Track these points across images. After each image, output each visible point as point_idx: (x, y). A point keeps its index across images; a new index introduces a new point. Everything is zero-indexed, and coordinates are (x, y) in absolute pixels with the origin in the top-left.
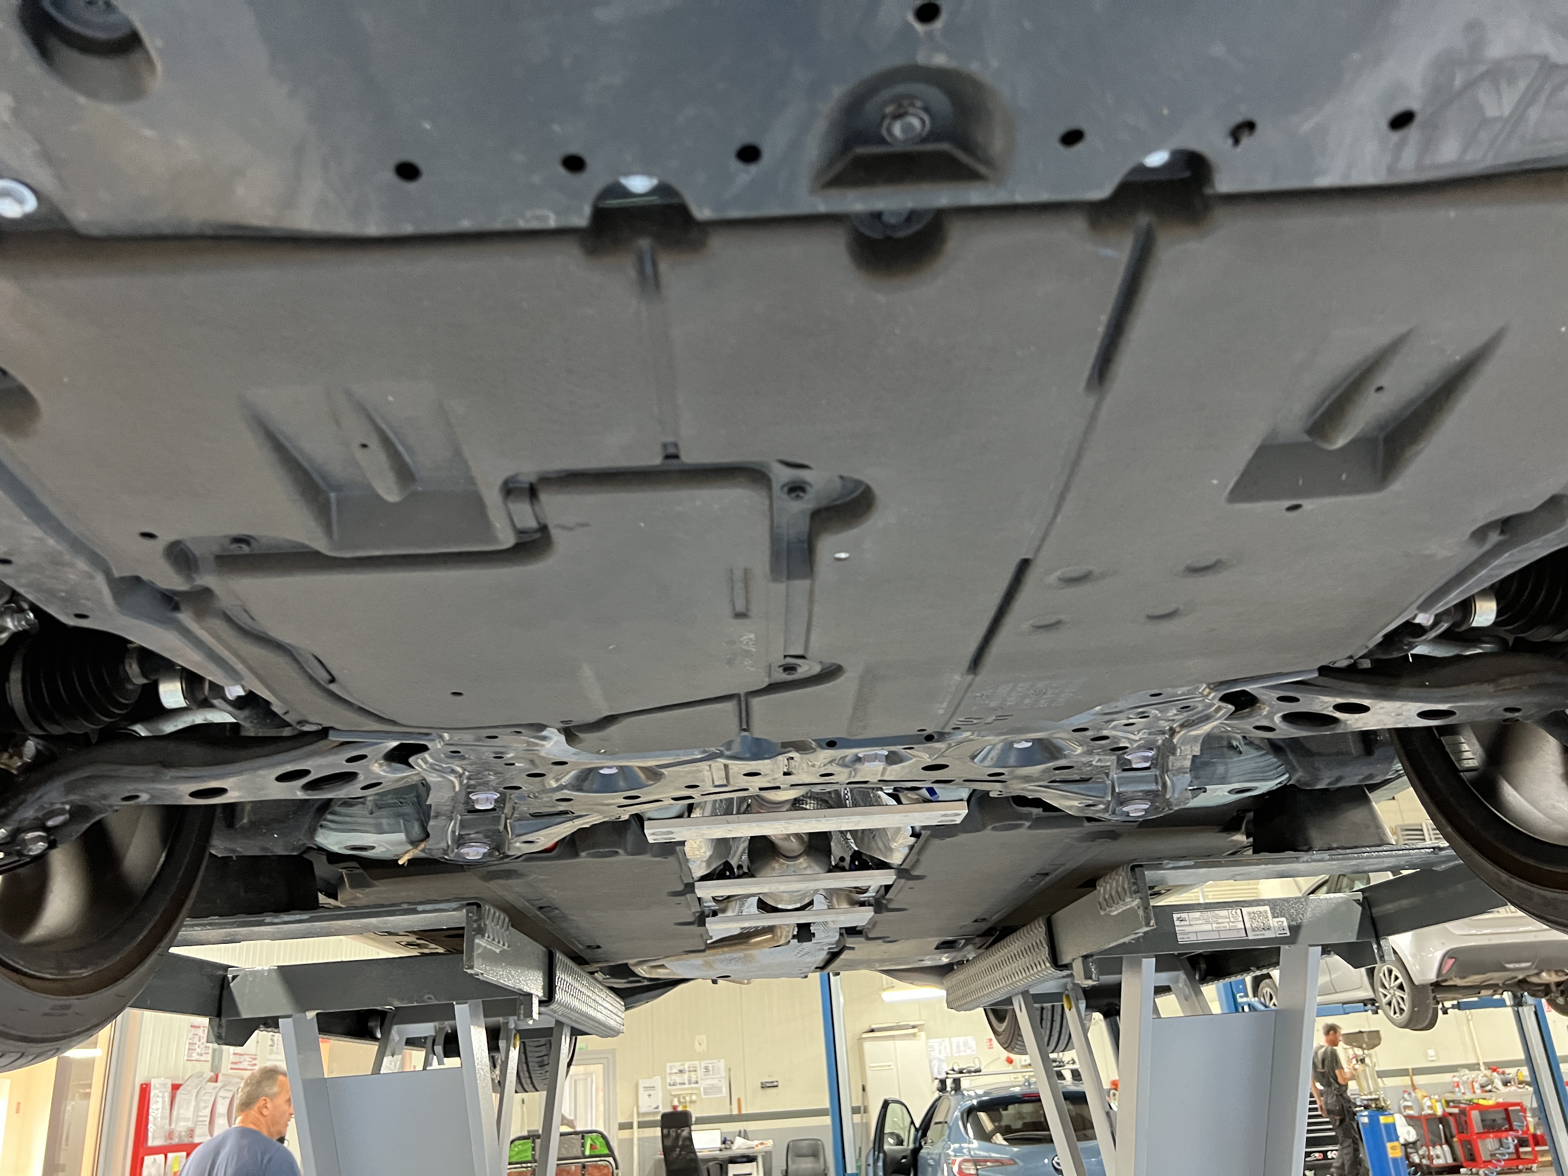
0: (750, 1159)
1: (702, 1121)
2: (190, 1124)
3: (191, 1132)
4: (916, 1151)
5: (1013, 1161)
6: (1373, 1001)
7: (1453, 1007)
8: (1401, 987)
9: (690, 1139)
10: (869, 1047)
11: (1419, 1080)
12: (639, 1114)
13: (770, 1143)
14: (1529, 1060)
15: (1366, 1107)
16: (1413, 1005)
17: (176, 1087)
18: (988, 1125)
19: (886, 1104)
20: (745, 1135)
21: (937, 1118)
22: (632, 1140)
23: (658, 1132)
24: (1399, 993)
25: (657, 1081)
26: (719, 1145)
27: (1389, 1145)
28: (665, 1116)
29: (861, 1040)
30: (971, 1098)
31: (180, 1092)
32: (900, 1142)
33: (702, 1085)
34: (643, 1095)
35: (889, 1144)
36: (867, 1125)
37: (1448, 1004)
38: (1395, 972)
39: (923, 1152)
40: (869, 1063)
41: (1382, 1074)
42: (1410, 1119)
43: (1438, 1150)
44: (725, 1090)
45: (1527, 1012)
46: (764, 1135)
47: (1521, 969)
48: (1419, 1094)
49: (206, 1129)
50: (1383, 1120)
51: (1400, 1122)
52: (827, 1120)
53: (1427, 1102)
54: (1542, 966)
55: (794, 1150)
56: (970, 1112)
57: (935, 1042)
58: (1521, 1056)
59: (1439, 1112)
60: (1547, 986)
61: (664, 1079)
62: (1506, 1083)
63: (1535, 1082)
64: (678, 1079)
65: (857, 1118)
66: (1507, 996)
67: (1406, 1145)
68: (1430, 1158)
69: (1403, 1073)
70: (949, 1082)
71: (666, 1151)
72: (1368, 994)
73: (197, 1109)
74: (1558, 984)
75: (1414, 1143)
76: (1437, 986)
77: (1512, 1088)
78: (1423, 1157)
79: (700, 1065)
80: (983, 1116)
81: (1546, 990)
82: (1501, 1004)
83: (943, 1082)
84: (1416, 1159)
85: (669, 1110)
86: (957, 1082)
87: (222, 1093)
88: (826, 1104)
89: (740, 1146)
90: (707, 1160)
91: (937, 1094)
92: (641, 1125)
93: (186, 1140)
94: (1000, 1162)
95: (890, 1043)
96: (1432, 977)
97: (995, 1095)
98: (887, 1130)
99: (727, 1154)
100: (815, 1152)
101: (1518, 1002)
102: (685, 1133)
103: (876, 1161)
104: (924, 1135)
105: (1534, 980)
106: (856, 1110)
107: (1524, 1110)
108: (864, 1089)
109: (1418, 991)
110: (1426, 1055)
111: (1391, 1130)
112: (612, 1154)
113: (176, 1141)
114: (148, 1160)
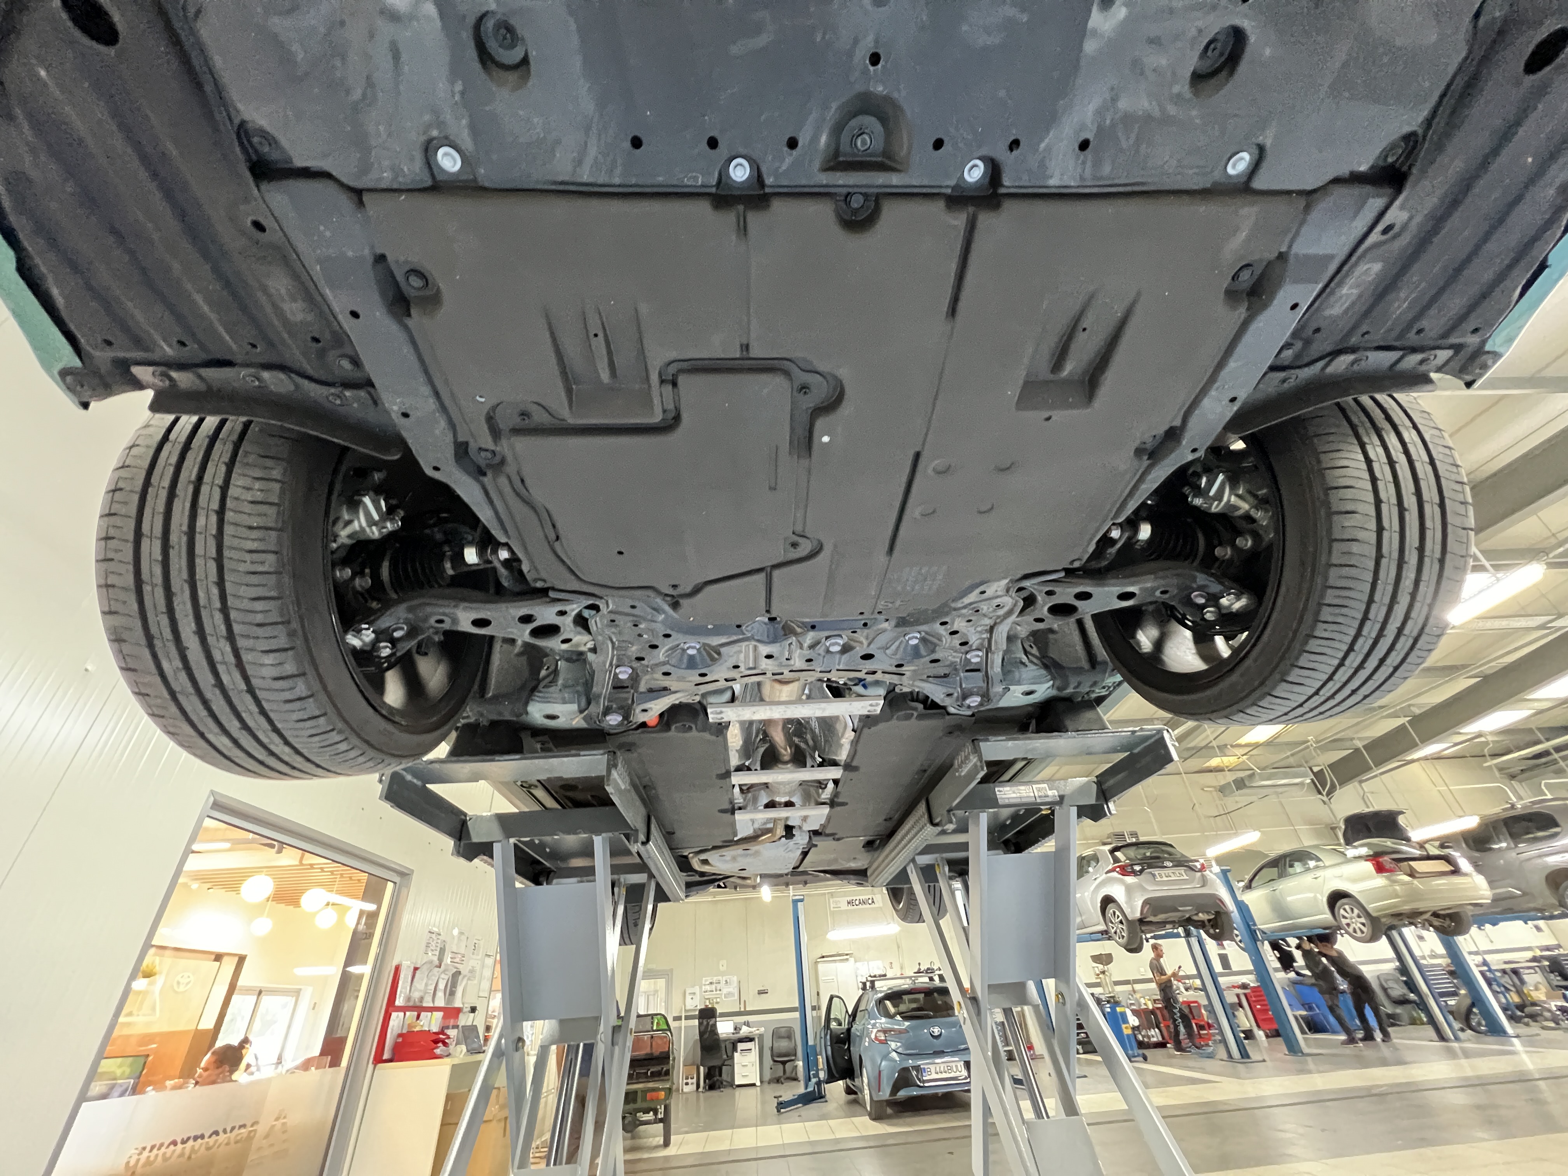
0: (750, 1039)
1: (723, 1015)
2: (421, 994)
3: (421, 999)
4: (849, 1030)
5: (906, 1031)
6: (1106, 932)
7: (1152, 938)
8: (1121, 922)
9: (715, 1025)
10: (821, 967)
11: (1137, 987)
12: (686, 1011)
13: (762, 1029)
14: (1200, 976)
15: (1108, 1002)
16: (1129, 933)
17: (416, 969)
18: (892, 1010)
19: (832, 998)
20: (747, 1024)
21: (862, 1007)
22: (680, 1028)
23: (696, 1022)
24: (1120, 926)
25: (697, 990)
26: (732, 1031)
27: (1124, 1026)
28: (701, 1011)
29: (816, 963)
30: (881, 992)
31: (418, 972)
32: (840, 1024)
33: (725, 991)
34: (688, 997)
35: (833, 1025)
36: (820, 1017)
37: (1148, 936)
38: (1117, 913)
39: (853, 1030)
40: (821, 978)
41: (1117, 983)
42: (1135, 1013)
43: (1152, 1032)
44: (736, 997)
45: (1194, 941)
46: (759, 1024)
47: (1187, 910)
48: (1138, 996)
49: (430, 999)
50: (1118, 1009)
51: (1129, 1013)
52: (797, 1015)
53: (1142, 1001)
54: (1200, 909)
55: (777, 1034)
56: (880, 1002)
57: (859, 964)
58: (1195, 972)
59: (1151, 1007)
60: (1203, 922)
61: (701, 988)
62: (1187, 989)
63: (1204, 989)
64: (708, 988)
65: (814, 1013)
66: (1181, 930)
67: (1134, 1028)
68: (1149, 1037)
69: (1127, 982)
70: (868, 984)
71: (701, 1034)
72: (1102, 927)
73: (426, 985)
74: (1209, 921)
75: (1138, 1027)
76: (1141, 921)
77: (1191, 992)
78: (1143, 1037)
79: (723, 980)
80: (888, 1003)
81: (1201, 925)
82: (1177, 936)
83: (864, 984)
84: (1140, 1038)
85: (703, 1007)
86: (873, 982)
87: (443, 976)
88: (797, 1005)
89: (745, 1031)
90: (725, 1041)
91: (861, 992)
92: (687, 1018)
93: (418, 1004)
94: (900, 1032)
95: (833, 965)
96: (1138, 915)
97: (895, 989)
98: (832, 1016)
99: (737, 1036)
100: (789, 1036)
101: (1188, 934)
102: (712, 1022)
103: (826, 1035)
104: (854, 1019)
105: (1195, 918)
106: (814, 1008)
107: (1199, 1006)
108: (818, 994)
109: (1130, 923)
110: (1139, 971)
111: (1123, 1015)
112: (670, 1030)
113: (411, 1004)
114: (394, 1015)
